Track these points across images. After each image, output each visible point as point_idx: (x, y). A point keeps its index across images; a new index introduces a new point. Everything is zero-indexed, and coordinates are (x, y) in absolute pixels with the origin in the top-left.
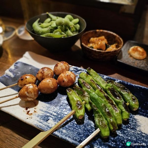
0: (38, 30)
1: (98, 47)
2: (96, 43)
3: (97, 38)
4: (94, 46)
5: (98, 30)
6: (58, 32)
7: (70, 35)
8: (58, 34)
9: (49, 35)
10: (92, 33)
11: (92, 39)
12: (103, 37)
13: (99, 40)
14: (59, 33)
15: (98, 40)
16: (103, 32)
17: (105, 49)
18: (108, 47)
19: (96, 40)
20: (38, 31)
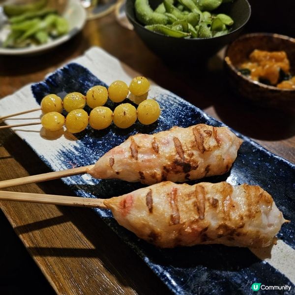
0: (145, 13)
1: (262, 74)
2: (262, 63)
3: (269, 54)
4: (253, 70)
5: (276, 36)
6: (179, 25)
7: (204, 36)
8: (178, 28)
9: (161, 28)
10: (261, 39)
11: (256, 53)
12: (282, 54)
13: (271, 58)
14: (181, 26)
15: (268, 58)
16: (287, 41)
17: (275, 82)
18: (286, 78)
19: (265, 57)
20: (145, 15)
